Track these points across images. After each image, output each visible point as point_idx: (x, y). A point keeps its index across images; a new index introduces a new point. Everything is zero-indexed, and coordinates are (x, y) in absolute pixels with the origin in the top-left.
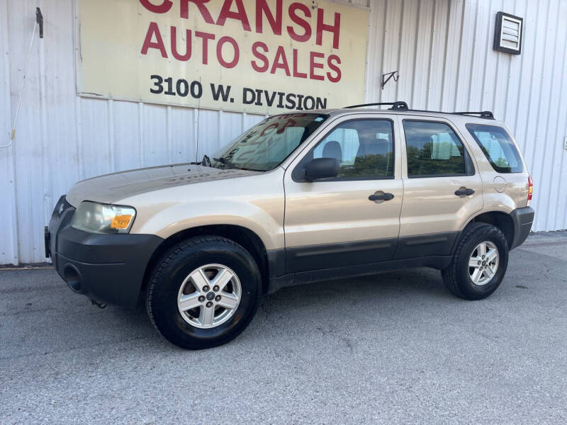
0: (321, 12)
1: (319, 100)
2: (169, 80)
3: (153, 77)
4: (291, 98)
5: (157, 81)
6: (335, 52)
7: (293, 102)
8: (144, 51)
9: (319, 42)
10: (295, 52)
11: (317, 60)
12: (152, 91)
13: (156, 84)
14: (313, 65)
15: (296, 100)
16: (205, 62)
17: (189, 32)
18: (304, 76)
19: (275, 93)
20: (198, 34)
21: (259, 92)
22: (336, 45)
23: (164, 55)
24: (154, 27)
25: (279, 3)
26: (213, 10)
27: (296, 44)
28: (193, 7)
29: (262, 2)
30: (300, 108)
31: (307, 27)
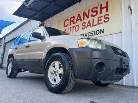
0: (101, 5)
1: (101, 30)
6: (107, 13)
7: (93, 34)
9: (101, 13)
10: (93, 20)
11: (100, 19)
14: (99, 21)
15: (93, 33)
16: (73, 32)
17: (71, 28)
18: (96, 25)
19: (87, 33)
20: (72, 27)
21: (83, 34)
22: (107, 11)
24: (65, 30)
25: (89, 10)
26: (75, 21)
27: (93, 18)
28: (72, 23)
29: (85, 13)
30: (95, 35)
31: (97, 12)
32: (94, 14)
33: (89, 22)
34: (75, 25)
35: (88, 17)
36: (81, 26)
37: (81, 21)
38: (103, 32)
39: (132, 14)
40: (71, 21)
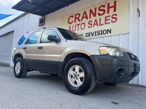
0: (109, 4)
1: (108, 30)
6: (115, 13)
7: (99, 33)
9: (108, 12)
10: (100, 19)
11: (107, 18)
14: (106, 20)
16: (78, 30)
17: (76, 25)
18: (103, 24)
19: (94, 32)
20: (77, 25)
21: (90, 33)
24: (70, 27)
25: (96, 8)
26: (80, 18)
27: (100, 17)
28: (77, 20)
29: (91, 11)
30: (101, 34)
31: (104, 11)
32: (101, 12)
33: (96, 20)
34: (81, 22)
35: (95, 15)
36: (87, 25)
37: (87, 18)
38: (110, 32)
39: (139, 16)
40: (76, 18)
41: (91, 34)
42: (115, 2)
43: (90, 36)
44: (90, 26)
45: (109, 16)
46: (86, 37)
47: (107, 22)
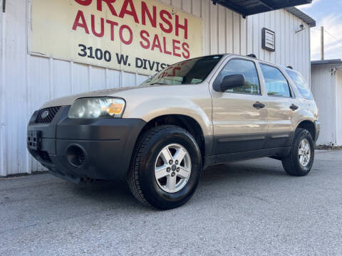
0: (177, 17)
2: (91, 49)
3: (80, 45)
4: (163, 66)
5: (82, 48)
6: (186, 41)
8: (74, 28)
9: (177, 34)
10: (164, 38)
11: (176, 44)
12: (79, 54)
13: (82, 50)
14: (175, 48)
16: (112, 39)
17: (102, 20)
18: (170, 53)
19: (154, 62)
20: (108, 21)
21: (145, 61)
22: (186, 37)
23: (87, 32)
24: (80, 14)
25: (155, 9)
26: (116, 7)
28: (105, 5)
29: (145, 7)
31: (170, 25)
32: (166, 27)
33: (156, 37)
36: (137, 39)
37: (137, 21)
41: (147, 63)
42: (186, 21)
43: (145, 68)
44: (145, 43)
45: (179, 42)
46: (137, 66)
47: (177, 51)
